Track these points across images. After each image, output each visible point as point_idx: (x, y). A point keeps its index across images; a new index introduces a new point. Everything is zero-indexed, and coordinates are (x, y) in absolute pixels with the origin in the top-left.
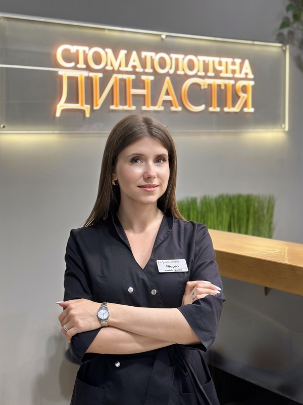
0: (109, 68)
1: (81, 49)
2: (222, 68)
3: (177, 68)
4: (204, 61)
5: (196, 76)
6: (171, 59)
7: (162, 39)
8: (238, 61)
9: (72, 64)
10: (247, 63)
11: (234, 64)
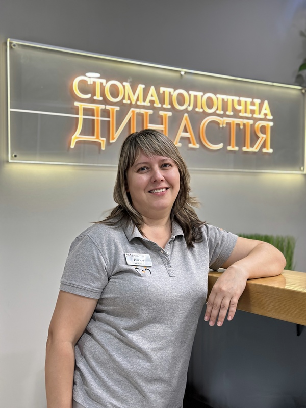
0: (126, 101)
1: (99, 81)
2: (241, 108)
3: (195, 106)
5: (214, 114)
6: (190, 95)
7: (181, 75)
8: (257, 101)
9: (89, 96)
10: (266, 103)
11: (253, 104)
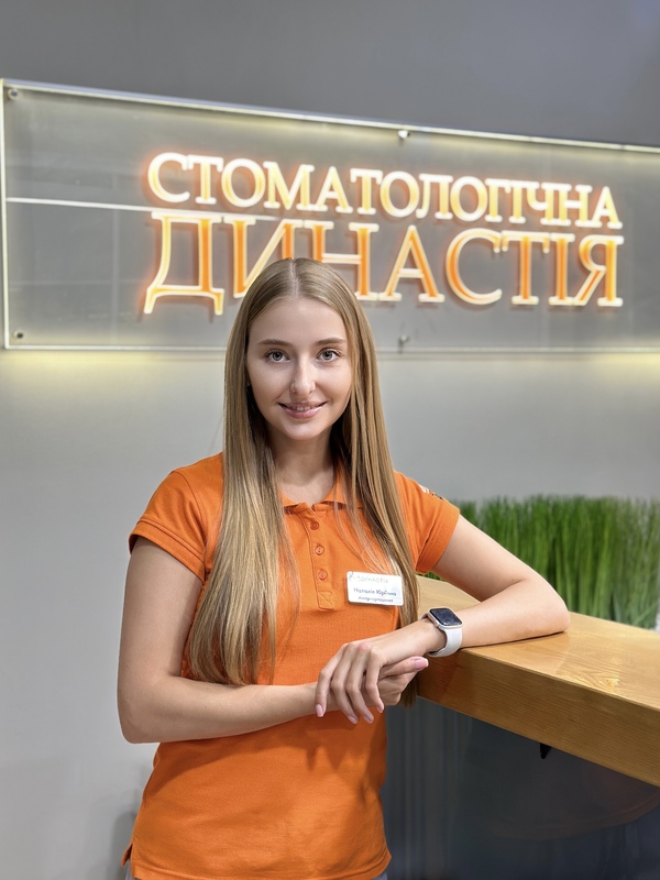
0: (271, 204)
1: (206, 162)
2: (547, 206)
3: (435, 206)
4: (501, 190)
5: (480, 223)
6: (421, 184)
7: (401, 139)
8: (584, 190)
9: (185, 196)
10: (606, 194)
11: (573, 196)
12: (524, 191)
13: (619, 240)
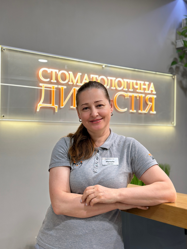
0: (70, 83)
1: (54, 71)
2: (138, 87)
4: (127, 82)
5: (122, 90)
6: (108, 79)
7: (103, 67)
8: (147, 83)
9: (48, 80)
10: (152, 85)
11: (144, 84)
12: (133, 83)
13: (155, 96)
